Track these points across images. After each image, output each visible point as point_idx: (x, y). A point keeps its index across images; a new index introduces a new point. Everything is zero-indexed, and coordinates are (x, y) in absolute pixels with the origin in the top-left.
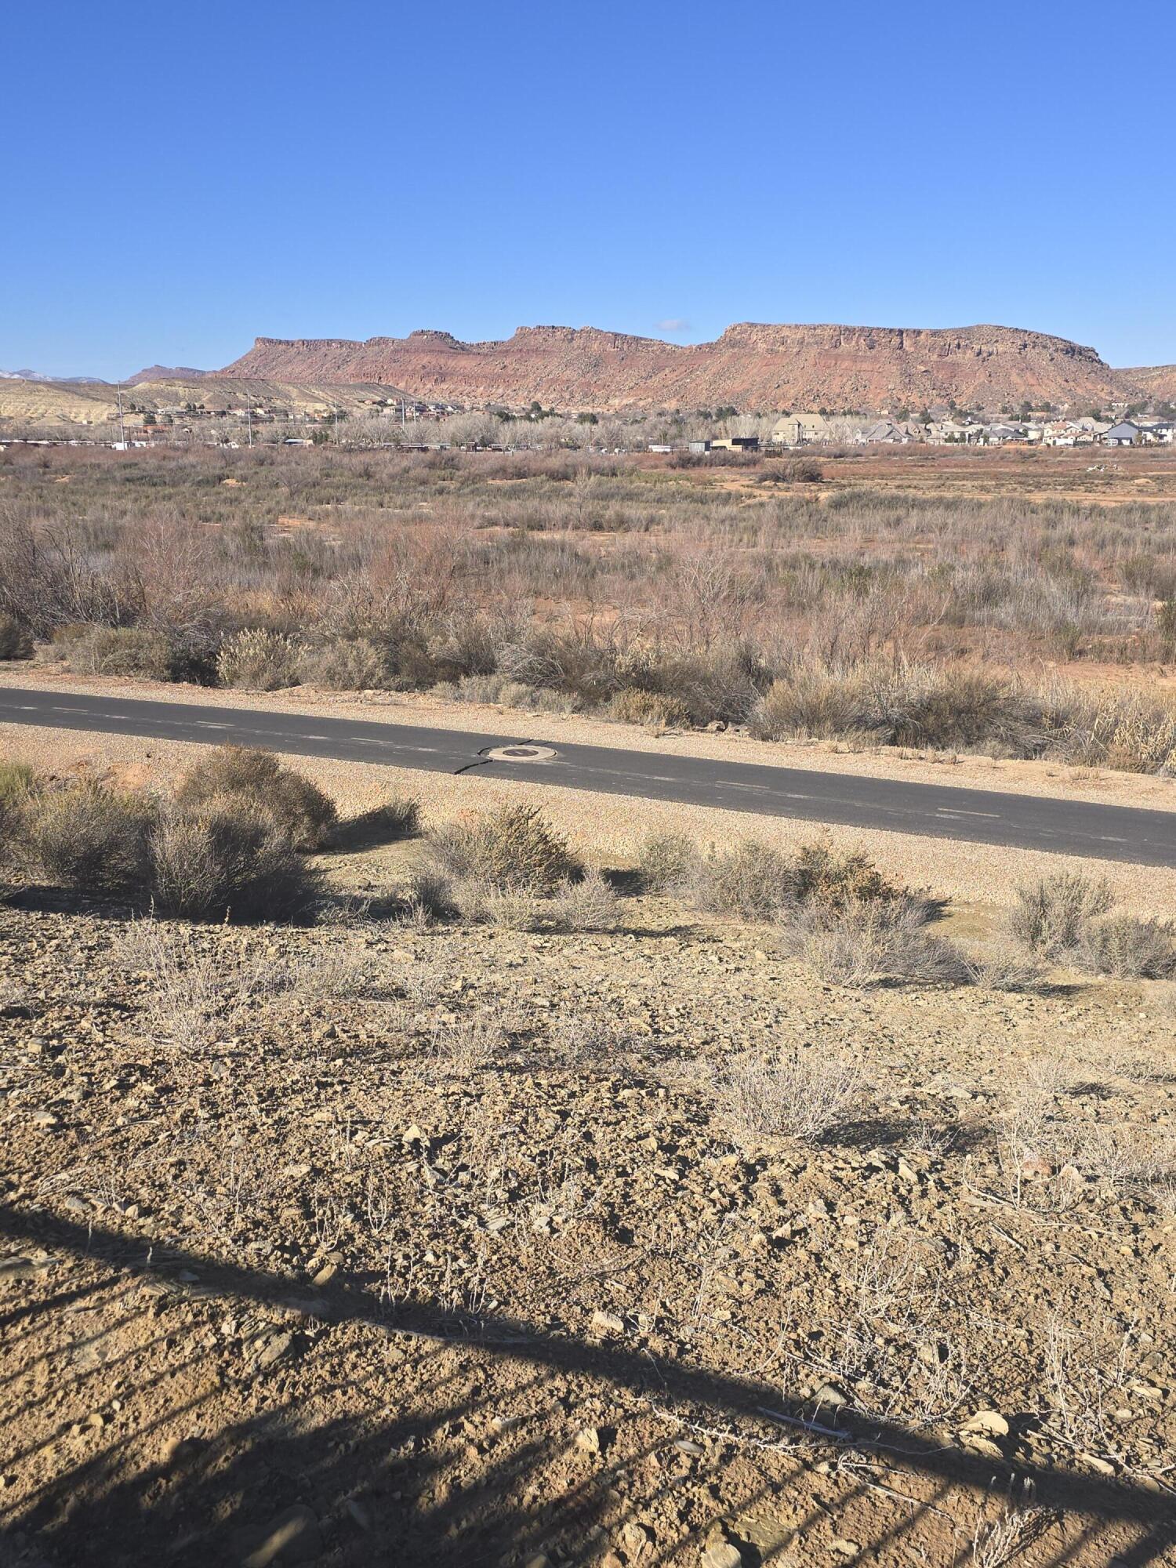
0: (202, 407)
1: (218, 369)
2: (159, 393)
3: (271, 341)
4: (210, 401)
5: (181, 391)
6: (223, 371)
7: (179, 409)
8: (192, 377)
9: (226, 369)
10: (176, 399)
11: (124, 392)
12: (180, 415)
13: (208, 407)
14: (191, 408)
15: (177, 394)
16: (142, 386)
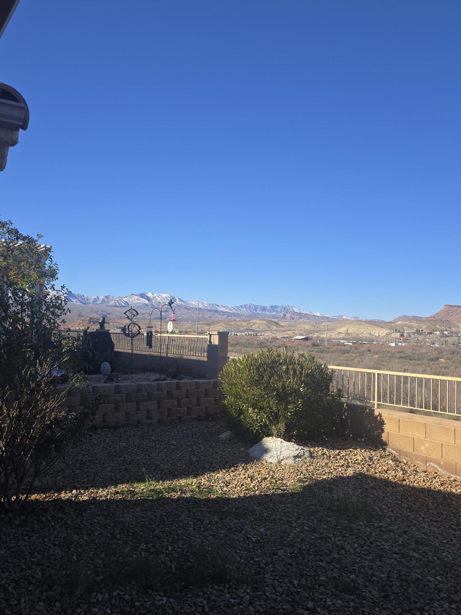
0: (422, 330)
1: (428, 316)
2: (406, 325)
3: (451, 306)
4: (425, 328)
5: (414, 324)
6: (430, 317)
7: (413, 331)
8: (419, 320)
9: (431, 316)
10: (412, 327)
11: (393, 325)
12: (413, 333)
13: (425, 331)
14: (418, 331)
15: (413, 325)
16: (399, 323)
